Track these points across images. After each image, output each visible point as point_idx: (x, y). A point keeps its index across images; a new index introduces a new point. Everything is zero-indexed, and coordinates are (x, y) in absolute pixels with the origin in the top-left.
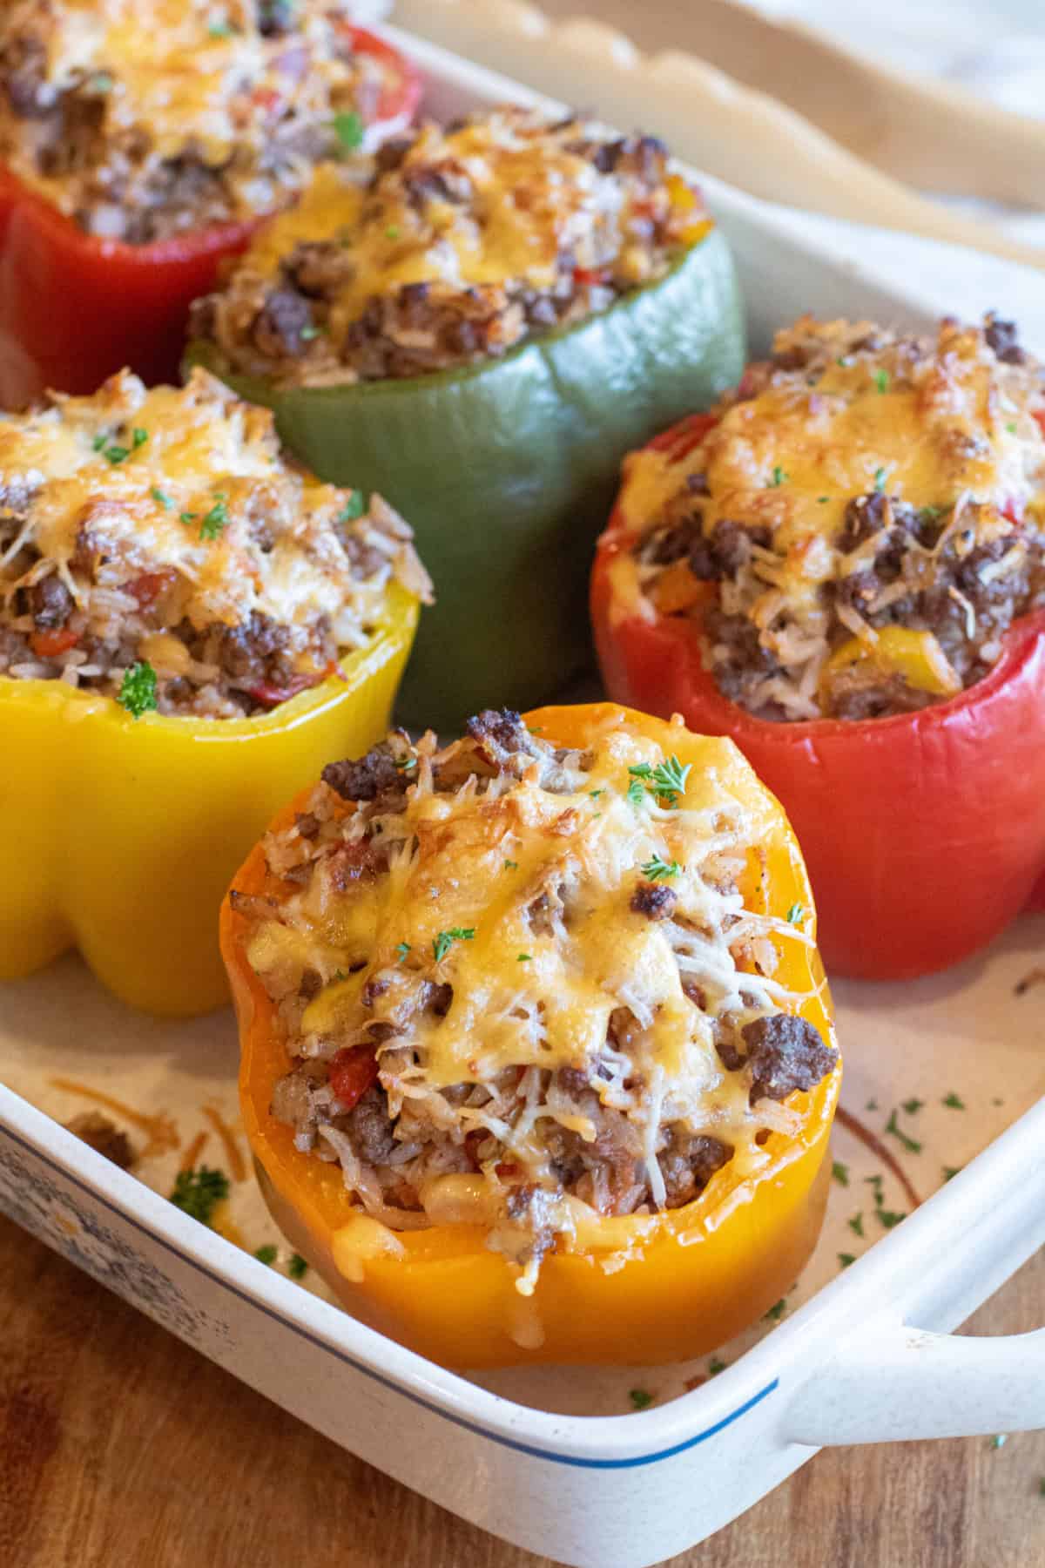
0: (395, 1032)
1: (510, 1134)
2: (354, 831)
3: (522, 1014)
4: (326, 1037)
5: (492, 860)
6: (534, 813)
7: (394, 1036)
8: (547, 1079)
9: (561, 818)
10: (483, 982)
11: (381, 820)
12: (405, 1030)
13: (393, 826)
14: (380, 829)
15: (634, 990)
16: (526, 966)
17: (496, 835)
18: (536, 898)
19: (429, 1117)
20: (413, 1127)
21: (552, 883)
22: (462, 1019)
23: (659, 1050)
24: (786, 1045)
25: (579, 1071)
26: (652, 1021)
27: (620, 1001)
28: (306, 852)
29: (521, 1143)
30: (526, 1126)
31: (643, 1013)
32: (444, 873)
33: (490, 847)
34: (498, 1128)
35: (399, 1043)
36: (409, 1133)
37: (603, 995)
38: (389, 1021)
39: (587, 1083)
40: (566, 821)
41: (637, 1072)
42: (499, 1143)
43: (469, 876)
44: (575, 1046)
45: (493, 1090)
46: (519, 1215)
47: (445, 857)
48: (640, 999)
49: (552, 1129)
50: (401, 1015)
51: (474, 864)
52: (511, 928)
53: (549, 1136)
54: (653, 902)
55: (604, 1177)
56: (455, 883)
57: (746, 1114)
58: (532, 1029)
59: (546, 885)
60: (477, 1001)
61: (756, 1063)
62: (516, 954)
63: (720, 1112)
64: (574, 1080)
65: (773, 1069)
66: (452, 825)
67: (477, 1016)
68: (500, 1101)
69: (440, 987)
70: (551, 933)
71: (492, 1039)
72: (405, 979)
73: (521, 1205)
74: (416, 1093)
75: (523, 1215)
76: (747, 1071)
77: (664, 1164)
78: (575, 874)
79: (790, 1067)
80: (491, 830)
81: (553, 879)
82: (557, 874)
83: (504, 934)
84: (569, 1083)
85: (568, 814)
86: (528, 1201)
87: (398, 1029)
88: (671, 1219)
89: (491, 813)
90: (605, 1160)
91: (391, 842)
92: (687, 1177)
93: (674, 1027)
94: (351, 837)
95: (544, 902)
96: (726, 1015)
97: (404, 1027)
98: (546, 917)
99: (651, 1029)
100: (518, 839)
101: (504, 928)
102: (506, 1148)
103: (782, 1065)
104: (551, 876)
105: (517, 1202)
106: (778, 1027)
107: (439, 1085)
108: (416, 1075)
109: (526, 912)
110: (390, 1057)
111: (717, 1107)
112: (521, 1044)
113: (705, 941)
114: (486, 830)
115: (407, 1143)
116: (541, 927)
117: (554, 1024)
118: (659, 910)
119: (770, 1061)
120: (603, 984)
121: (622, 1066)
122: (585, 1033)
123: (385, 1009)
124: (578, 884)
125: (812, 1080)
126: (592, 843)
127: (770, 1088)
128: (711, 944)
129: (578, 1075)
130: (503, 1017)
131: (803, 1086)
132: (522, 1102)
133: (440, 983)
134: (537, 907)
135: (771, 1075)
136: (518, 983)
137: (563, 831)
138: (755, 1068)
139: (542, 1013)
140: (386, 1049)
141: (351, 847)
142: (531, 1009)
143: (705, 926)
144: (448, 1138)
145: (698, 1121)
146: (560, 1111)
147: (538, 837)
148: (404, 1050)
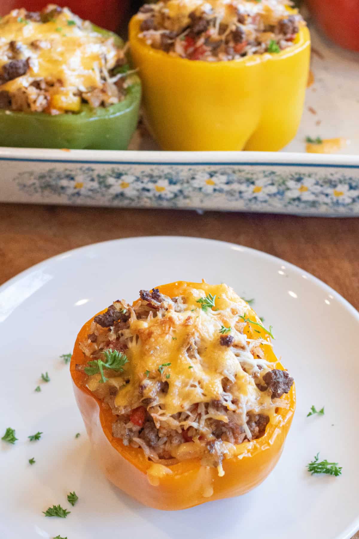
0: (152, 400)
1: (199, 426)
2: (113, 337)
3: (194, 386)
4: (125, 407)
5: (168, 338)
6: (178, 320)
7: (153, 402)
8: (207, 405)
9: (187, 320)
10: (178, 378)
11: (122, 332)
12: (155, 399)
13: (127, 333)
14: (122, 335)
15: (228, 371)
16: (192, 369)
17: (167, 329)
18: (188, 347)
19: (169, 426)
20: (165, 431)
21: (192, 341)
22: (174, 392)
23: (240, 389)
24: (280, 379)
25: (218, 401)
26: (235, 380)
27: (224, 375)
28: (96, 347)
29: (203, 428)
30: (203, 422)
31: (232, 378)
32: (154, 345)
33: (167, 334)
34: (195, 425)
35: (155, 404)
36: (164, 434)
37: (218, 375)
38: (150, 397)
39: (222, 404)
40: (189, 320)
41: (235, 398)
42: (196, 430)
43: (162, 344)
44: (215, 393)
45: (189, 413)
46: (212, 451)
47: (152, 340)
48: (230, 373)
49: (211, 421)
50: (154, 394)
51: (163, 340)
52: (183, 359)
53: (211, 424)
54: (228, 341)
55: (231, 434)
56: (158, 348)
57: (271, 404)
58: (199, 391)
59: (190, 342)
60: (178, 385)
61: (271, 387)
62: (188, 367)
63: (263, 405)
64: (218, 404)
65: (277, 388)
66: (150, 329)
67: (178, 390)
68: (192, 416)
69: (163, 383)
70: (195, 358)
71: (186, 396)
72: (151, 382)
73: (212, 448)
74: (163, 419)
75: (214, 451)
76: (269, 390)
77: (249, 426)
78: (198, 337)
79: (282, 386)
80: (165, 328)
81: (192, 340)
82: (192, 338)
83: (181, 361)
84: (216, 405)
85: (189, 318)
86: (214, 446)
87: (153, 399)
88: (257, 442)
89: (163, 323)
90: (231, 428)
91: (127, 339)
92: (257, 429)
93: (243, 381)
94: (112, 339)
95: (190, 348)
96: (255, 374)
97: (155, 398)
98: (192, 353)
99: (235, 383)
100: (175, 329)
101: (181, 359)
102: (199, 431)
103: (280, 386)
104: (191, 339)
105: (210, 447)
106: (275, 374)
107: (170, 415)
108: (162, 413)
109: (186, 352)
110: (152, 409)
111: (262, 404)
112: (197, 395)
113: (243, 351)
114: (164, 328)
115: (163, 437)
116: (192, 356)
117: (205, 387)
118: (231, 343)
119: (276, 385)
120: (218, 371)
121: (229, 397)
122: (217, 388)
123: (148, 393)
124: (200, 340)
125: (288, 389)
126: (200, 326)
127: (278, 394)
128: (245, 351)
129: (219, 402)
130: (188, 388)
131: (286, 391)
132: (200, 415)
133: (163, 381)
134: (188, 350)
135: (277, 389)
136: (190, 376)
137: (189, 324)
138: (272, 388)
139: (200, 384)
140: (151, 406)
141: (113, 343)
142: (196, 384)
143: (242, 346)
144: (177, 432)
145: (257, 410)
146: (214, 415)
147: (180, 327)
148: (156, 406)
